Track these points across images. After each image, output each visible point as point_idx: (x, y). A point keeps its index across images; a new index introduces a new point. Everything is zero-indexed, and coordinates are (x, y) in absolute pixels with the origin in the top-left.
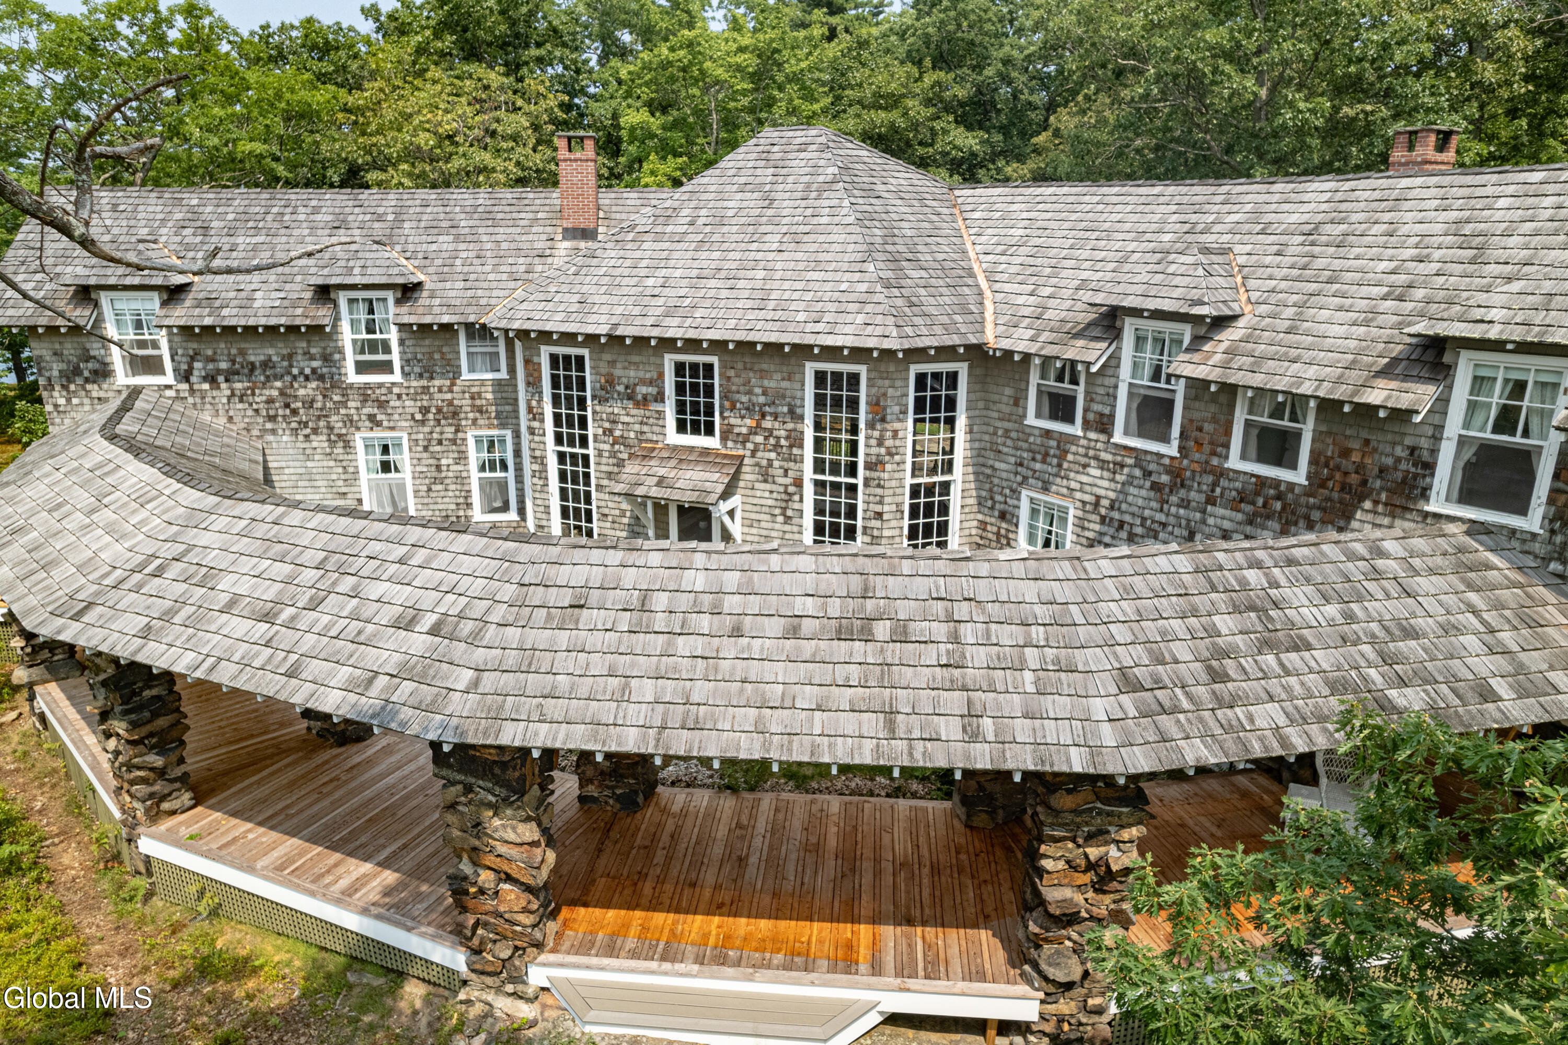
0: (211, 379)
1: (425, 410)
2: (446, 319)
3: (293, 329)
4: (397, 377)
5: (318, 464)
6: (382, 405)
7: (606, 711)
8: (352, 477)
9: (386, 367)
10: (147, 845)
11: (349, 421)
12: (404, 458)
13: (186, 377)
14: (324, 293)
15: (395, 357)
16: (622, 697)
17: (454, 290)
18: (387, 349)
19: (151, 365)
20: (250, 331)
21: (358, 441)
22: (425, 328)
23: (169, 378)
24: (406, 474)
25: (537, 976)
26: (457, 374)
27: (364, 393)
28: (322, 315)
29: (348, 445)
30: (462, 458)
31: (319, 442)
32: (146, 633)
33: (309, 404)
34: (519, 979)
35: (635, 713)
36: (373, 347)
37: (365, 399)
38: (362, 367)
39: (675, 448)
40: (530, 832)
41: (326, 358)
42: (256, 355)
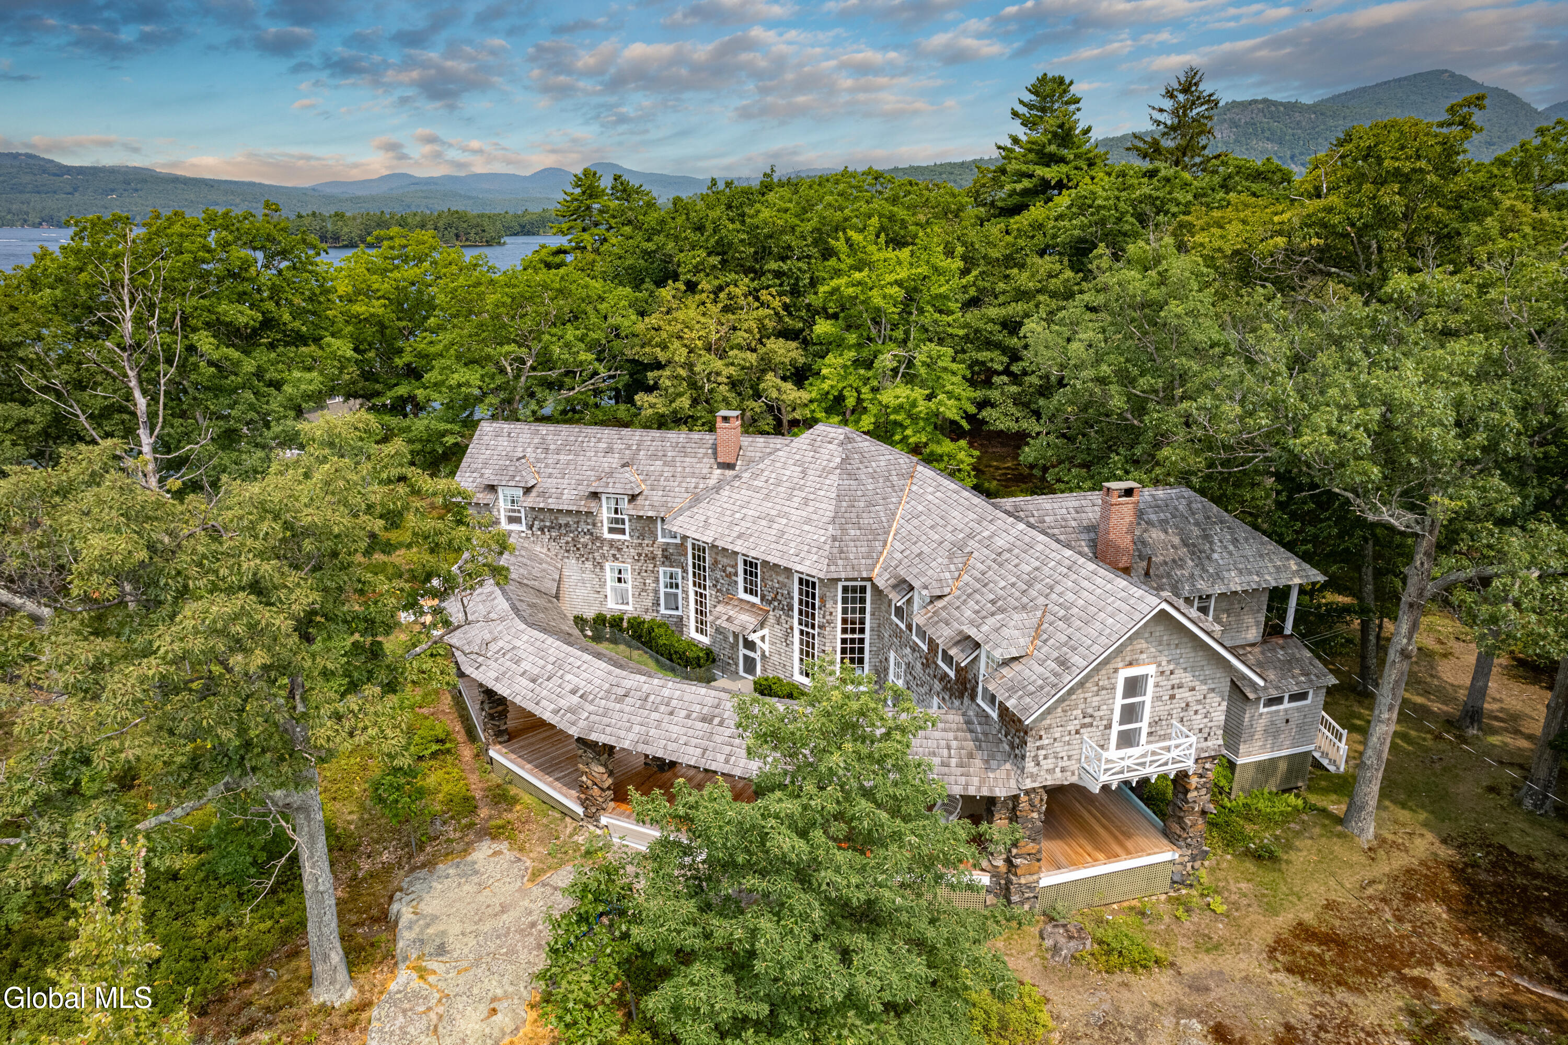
0: (542, 529)
1: (640, 555)
2: (650, 514)
3: (578, 512)
4: (627, 537)
5: (588, 576)
6: (619, 550)
7: (622, 733)
8: (603, 584)
9: (623, 532)
10: (492, 753)
11: (603, 556)
12: (628, 576)
13: (531, 527)
14: (595, 495)
15: (627, 527)
16: (629, 730)
17: (657, 496)
18: (623, 522)
19: (517, 520)
20: (560, 511)
21: (607, 566)
22: (640, 518)
23: (524, 528)
24: (629, 586)
25: (604, 820)
26: (656, 538)
27: (611, 543)
28: (593, 505)
29: (602, 568)
30: (657, 580)
31: (589, 565)
32: (497, 679)
33: (585, 546)
34: (598, 821)
35: (631, 736)
36: (617, 521)
37: (612, 546)
38: (611, 530)
39: (741, 600)
40: (602, 770)
41: (594, 525)
42: (562, 521)
